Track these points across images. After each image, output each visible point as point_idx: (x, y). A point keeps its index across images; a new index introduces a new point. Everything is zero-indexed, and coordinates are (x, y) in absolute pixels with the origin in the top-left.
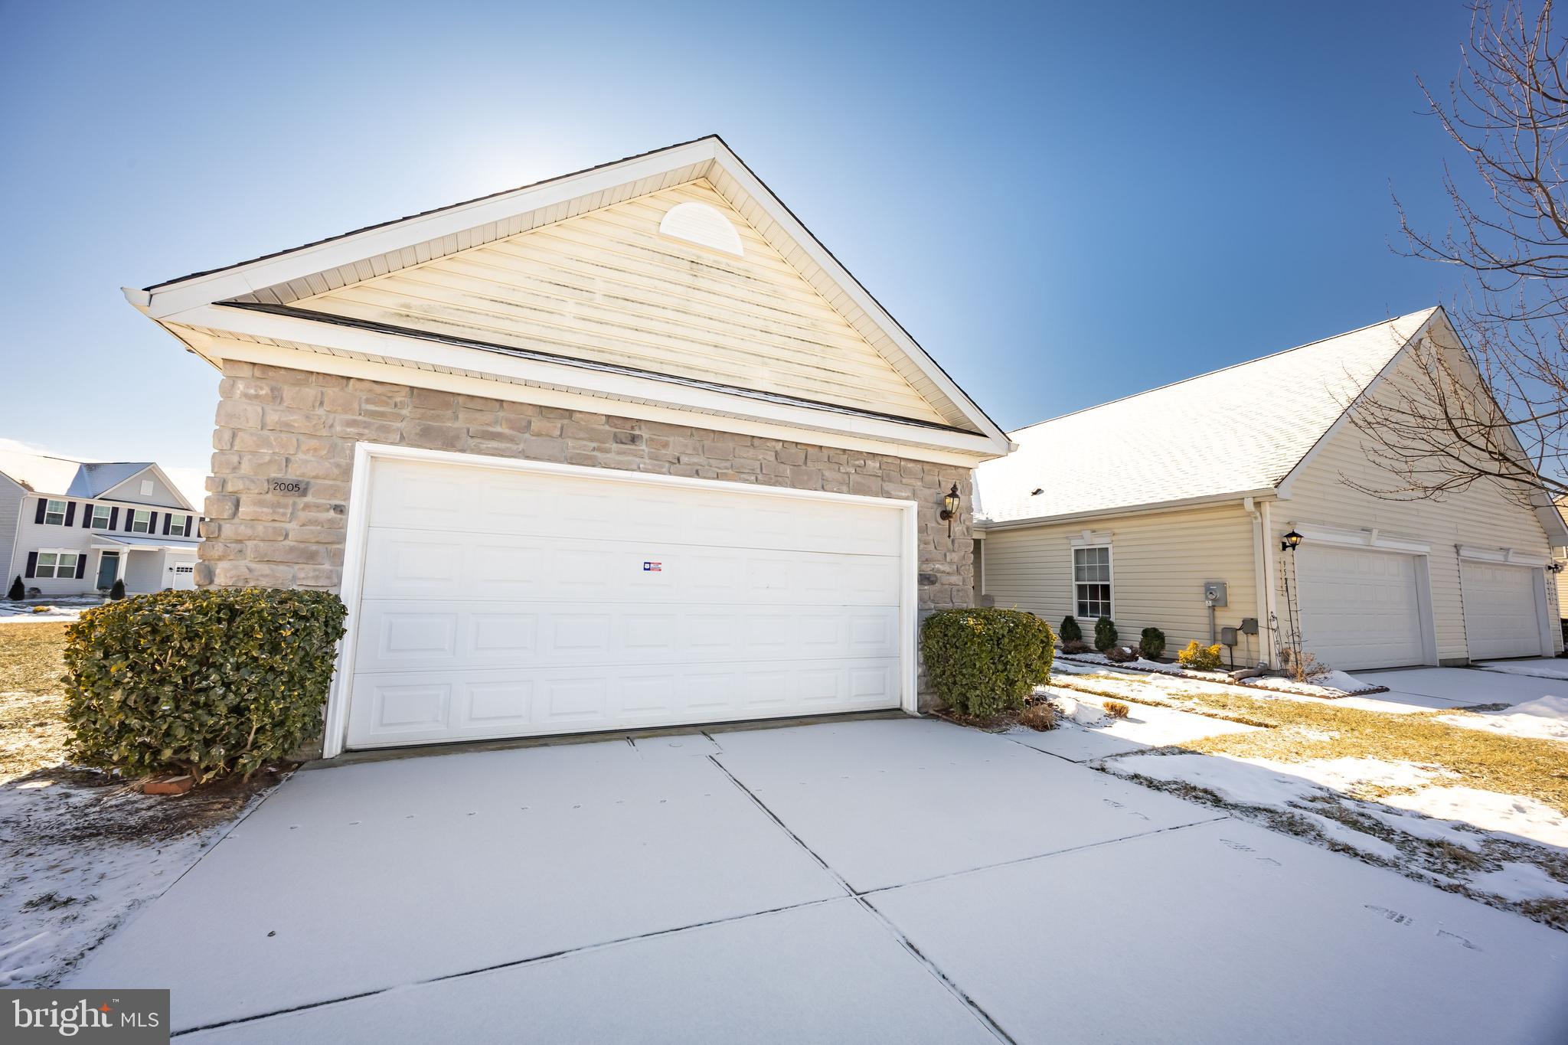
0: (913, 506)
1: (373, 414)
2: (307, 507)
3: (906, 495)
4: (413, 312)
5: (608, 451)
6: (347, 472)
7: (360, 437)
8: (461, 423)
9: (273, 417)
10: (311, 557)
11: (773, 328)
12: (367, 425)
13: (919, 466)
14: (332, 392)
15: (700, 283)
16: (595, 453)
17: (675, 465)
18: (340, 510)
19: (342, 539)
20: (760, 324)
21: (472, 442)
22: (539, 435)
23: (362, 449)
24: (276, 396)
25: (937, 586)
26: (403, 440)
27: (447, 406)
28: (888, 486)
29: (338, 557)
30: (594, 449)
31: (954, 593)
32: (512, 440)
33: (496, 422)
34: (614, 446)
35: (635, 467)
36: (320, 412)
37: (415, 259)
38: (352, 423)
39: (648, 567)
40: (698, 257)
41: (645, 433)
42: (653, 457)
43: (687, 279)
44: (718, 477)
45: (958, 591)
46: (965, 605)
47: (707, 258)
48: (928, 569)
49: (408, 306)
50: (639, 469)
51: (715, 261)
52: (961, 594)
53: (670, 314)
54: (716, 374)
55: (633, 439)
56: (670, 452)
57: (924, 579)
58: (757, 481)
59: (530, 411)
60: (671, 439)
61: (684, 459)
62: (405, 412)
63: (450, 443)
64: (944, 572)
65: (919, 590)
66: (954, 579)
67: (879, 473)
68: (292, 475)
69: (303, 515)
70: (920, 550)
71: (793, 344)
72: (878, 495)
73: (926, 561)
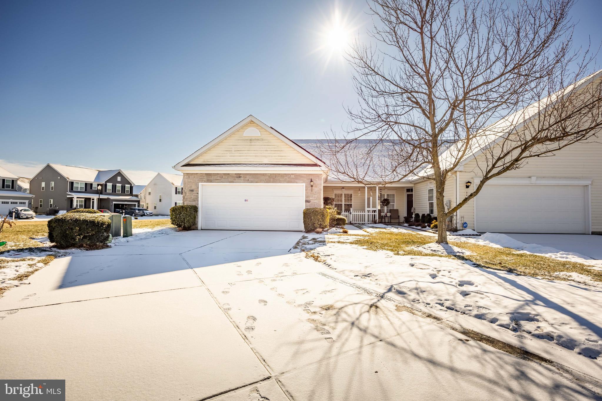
0: (304, 184)
2: (194, 193)
3: (302, 182)
4: (205, 161)
5: (236, 180)
6: (198, 188)
7: (199, 182)
8: (212, 178)
9: (189, 181)
10: (195, 201)
11: (268, 149)
12: (200, 180)
13: (305, 175)
14: (195, 176)
15: (252, 144)
17: (248, 181)
18: (198, 193)
19: (198, 198)
20: (265, 149)
21: (214, 181)
22: (224, 178)
23: (200, 184)
24: (189, 177)
25: (311, 203)
26: (205, 182)
27: (210, 175)
28: (296, 181)
29: (198, 200)
30: (233, 180)
32: (220, 180)
33: (217, 177)
34: (237, 179)
36: (194, 179)
37: (201, 155)
38: (198, 180)
39: (246, 201)
40: (251, 139)
41: (242, 176)
42: (244, 180)
43: (249, 144)
44: (256, 182)
47: (253, 138)
48: (308, 199)
49: (204, 160)
50: (241, 183)
51: (255, 139)
53: (246, 152)
54: (255, 162)
55: (240, 177)
56: (247, 178)
57: (307, 201)
58: (265, 183)
59: (222, 174)
60: (247, 176)
61: (249, 180)
62: (205, 177)
63: (211, 182)
65: (305, 204)
66: (315, 201)
67: (294, 178)
68: (192, 189)
69: (193, 195)
70: (306, 195)
71: (273, 152)
72: (294, 183)
73: (307, 197)
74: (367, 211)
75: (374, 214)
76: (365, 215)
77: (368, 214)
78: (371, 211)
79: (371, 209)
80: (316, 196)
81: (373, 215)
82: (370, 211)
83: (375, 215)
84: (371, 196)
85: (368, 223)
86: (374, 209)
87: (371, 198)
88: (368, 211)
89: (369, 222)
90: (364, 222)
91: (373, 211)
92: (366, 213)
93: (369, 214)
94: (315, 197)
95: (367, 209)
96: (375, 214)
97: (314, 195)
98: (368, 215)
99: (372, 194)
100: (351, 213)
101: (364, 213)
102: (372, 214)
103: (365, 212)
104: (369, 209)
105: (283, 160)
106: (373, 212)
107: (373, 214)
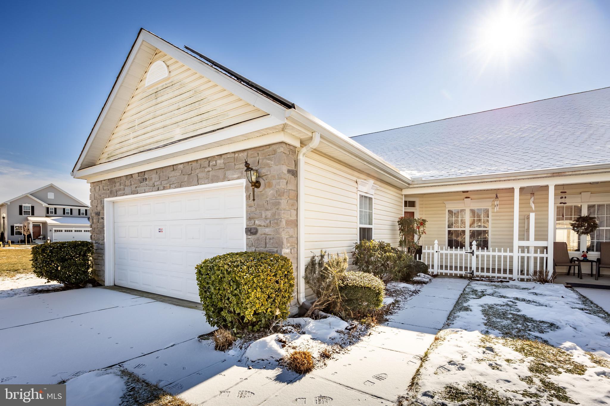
0: (244, 182)
1: (106, 190)
2: (99, 218)
3: (237, 176)
5: (139, 186)
6: (104, 207)
7: (104, 197)
9: (95, 196)
11: (181, 105)
12: (105, 193)
13: (246, 154)
14: (101, 186)
15: (159, 100)
16: (137, 189)
18: (103, 218)
20: (176, 106)
22: (127, 185)
23: (106, 199)
25: (258, 235)
26: (109, 196)
28: (227, 174)
30: (136, 188)
31: (267, 241)
35: (144, 191)
36: (100, 192)
38: (103, 194)
39: (160, 231)
40: (157, 88)
45: (270, 239)
46: (276, 249)
47: (160, 87)
48: (252, 224)
51: (162, 86)
52: (271, 241)
54: (164, 140)
58: (175, 187)
60: (152, 176)
61: (155, 183)
62: (109, 187)
63: (115, 194)
64: (260, 226)
65: (247, 239)
66: (267, 230)
67: (223, 166)
68: (98, 210)
70: (247, 212)
71: (188, 108)
72: (223, 180)
73: (249, 219)
74: (519, 247)
75: (539, 255)
76: (511, 258)
77: (523, 255)
78: (532, 250)
79: (532, 243)
80: (269, 214)
81: (535, 258)
82: (528, 248)
83: (542, 259)
84: (532, 211)
85: (522, 280)
86: (543, 244)
87: (532, 216)
88: (522, 249)
89: (525, 277)
90: (511, 276)
91: (536, 248)
92: (516, 255)
93: (526, 255)
94: (266, 218)
95: (517, 243)
96: (545, 255)
97: (267, 210)
98: (523, 258)
99: (533, 206)
100: (472, 253)
101: (508, 254)
102: (532, 255)
103: (511, 251)
104: (524, 243)
105: (204, 124)
106: (536, 252)
107: (536, 255)
